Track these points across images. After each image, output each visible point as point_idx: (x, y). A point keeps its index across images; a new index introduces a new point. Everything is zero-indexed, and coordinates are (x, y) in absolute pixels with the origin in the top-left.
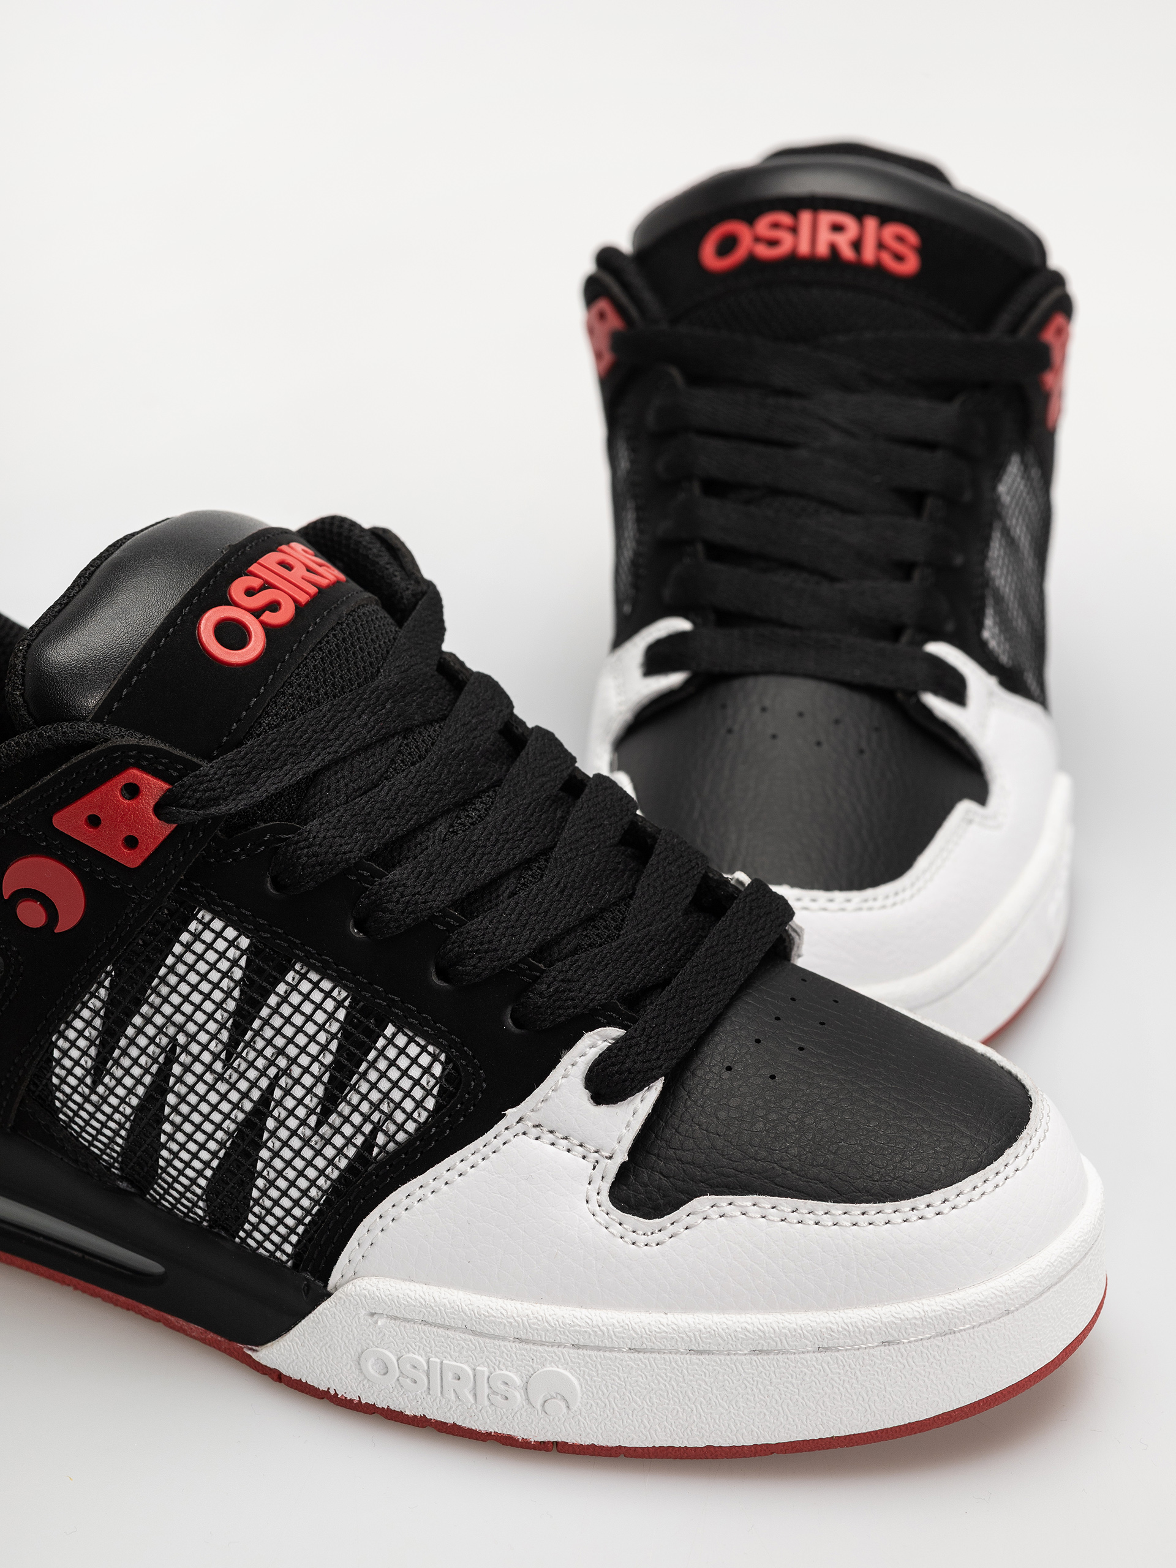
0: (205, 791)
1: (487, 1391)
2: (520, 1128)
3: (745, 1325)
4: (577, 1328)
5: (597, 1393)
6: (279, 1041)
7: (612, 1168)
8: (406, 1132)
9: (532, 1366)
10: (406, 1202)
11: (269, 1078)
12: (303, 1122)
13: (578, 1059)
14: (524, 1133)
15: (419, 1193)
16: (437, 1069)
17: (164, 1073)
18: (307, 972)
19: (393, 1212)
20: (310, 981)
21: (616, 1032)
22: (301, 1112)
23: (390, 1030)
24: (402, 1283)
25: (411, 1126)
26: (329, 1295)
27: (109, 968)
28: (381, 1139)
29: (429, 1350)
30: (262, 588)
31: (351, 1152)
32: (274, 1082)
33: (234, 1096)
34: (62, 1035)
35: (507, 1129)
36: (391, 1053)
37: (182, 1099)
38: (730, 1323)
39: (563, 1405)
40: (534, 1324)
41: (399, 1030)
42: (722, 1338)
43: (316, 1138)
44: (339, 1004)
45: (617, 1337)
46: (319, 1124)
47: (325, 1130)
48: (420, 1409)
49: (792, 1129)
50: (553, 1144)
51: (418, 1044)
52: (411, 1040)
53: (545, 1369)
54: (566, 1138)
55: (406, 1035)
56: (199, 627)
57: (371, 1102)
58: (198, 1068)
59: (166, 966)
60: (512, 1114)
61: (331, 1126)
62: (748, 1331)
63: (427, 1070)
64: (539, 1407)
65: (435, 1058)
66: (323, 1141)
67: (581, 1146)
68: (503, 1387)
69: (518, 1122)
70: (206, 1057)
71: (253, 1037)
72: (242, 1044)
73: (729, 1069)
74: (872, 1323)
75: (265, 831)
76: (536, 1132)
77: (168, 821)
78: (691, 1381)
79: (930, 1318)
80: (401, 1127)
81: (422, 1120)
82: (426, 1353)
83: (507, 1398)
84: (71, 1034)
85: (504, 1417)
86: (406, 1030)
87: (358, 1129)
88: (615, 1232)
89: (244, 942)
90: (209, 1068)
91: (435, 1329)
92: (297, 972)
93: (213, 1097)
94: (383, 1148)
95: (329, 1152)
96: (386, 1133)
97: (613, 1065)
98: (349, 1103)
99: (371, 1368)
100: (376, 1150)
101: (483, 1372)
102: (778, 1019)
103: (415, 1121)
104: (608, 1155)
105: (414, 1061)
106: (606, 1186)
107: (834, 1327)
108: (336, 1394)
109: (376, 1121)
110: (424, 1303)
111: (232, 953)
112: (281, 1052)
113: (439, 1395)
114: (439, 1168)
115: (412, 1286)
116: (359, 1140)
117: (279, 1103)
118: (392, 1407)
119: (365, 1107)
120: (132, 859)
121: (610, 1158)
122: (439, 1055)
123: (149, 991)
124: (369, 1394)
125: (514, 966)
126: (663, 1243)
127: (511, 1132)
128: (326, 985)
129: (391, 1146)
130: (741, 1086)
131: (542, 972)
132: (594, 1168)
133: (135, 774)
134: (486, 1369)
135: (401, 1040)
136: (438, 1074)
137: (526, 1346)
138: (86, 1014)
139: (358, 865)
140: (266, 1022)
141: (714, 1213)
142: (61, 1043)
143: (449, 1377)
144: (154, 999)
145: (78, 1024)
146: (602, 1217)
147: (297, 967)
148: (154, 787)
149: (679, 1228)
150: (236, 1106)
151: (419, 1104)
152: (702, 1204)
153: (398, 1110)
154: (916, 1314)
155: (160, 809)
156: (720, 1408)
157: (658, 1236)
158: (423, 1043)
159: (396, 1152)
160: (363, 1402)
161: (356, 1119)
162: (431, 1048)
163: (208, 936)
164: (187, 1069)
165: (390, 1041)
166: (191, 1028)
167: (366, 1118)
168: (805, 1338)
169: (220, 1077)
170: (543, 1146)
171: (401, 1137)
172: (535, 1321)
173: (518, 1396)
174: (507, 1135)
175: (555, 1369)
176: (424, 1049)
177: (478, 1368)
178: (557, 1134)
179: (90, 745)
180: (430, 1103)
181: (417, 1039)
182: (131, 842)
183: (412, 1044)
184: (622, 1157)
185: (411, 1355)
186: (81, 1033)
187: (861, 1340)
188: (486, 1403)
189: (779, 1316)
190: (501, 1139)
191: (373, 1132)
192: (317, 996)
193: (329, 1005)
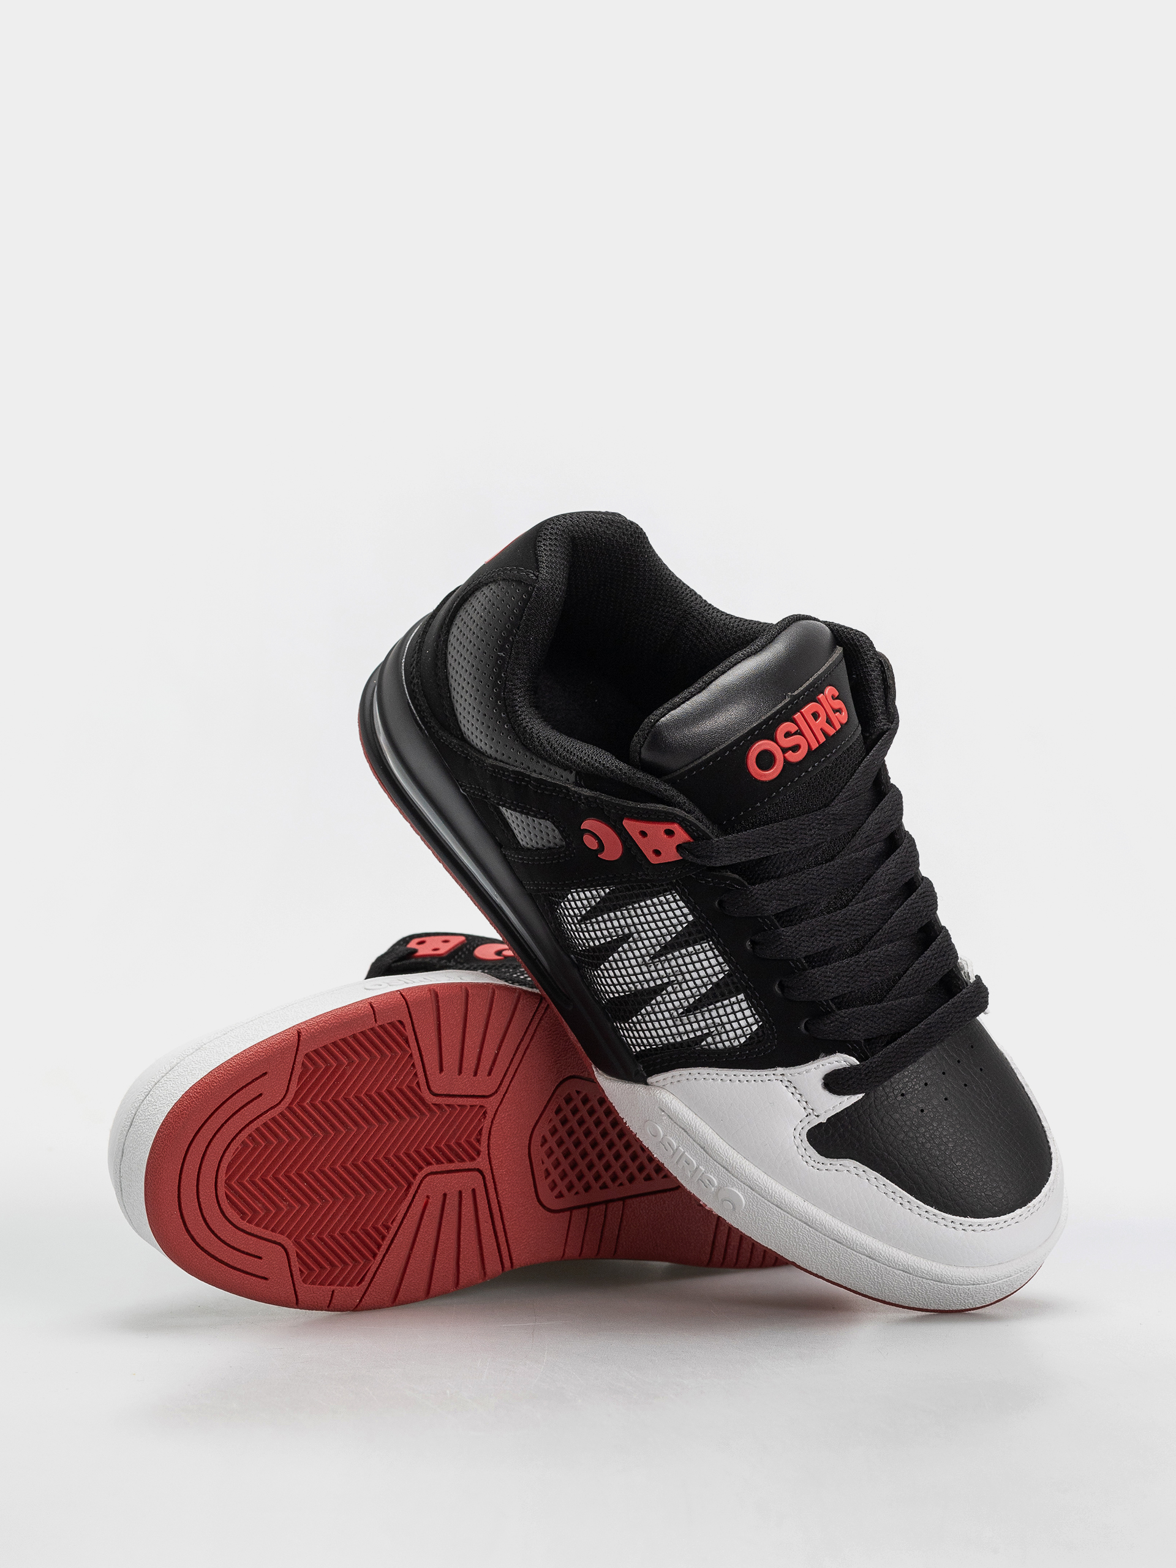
1: (699, 1177)
2: (781, 1078)
3: (840, 1229)
4: (758, 1183)
5: (752, 1213)
6: (684, 968)
7: (816, 1122)
8: (724, 1045)
9: (726, 1183)
10: (706, 1076)
11: (670, 980)
13: (829, 1063)
14: (781, 1081)
15: (715, 1076)
16: (755, 1028)
17: (619, 943)
18: (714, 949)
19: (697, 1076)
20: (714, 953)
21: (854, 1061)
22: (677, 1004)
23: (741, 996)
24: (684, 1107)
25: (728, 1044)
26: (646, 1084)
27: (616, 885)
28: (710, 1040)
29: (681, 1143)
30: (796, 733)
32: (670, 983)
33: (648, 976)
34: (577, 892)
36: (736, 1007)
37: (622, 960)
38: (833, 1224)
39: (732, 1206)
41: (746, 999)
43: (678, 1019)
44: (723, 971)
46: (683, 1015)
47: (684, 1019)
49: (916, 1147)
50: (793, 1094)
51: (752, 1011)
52: (749, 1008)
53: (731, 1187)
54: (801, 1095)
55: (748, 1004)
56: (750, 750)
57: (714, 1021)
58: (637, 953)
59: (645, 903)
60: (780, 1070)
61: (688, 1019)
63: (749, 1025)
64: (720, 1200)
65: (756, 1022)
66: (681, 1023)
67: (806, 1102)
68: (708, 1182)
69: (781, 1074)
70: (644, 952)
71: (672, 959)
72: (664, 958)
73: (903, 1095)
74: (902, 1261)
75: (729, 878)
76: (788, 1084)
77: (682, 854)
80: (722, 1042)
81: (735, 1045)
83: (706, 1185)
86: (749, 1001)
87: (701, 1029)
88: (800, 1152)
89: (690, 918)
90: (642, 957)
91: (689, 1137)
92: (709, 946)
93: (637, 970)
94: (708, 1044)
96: (714, 1039)
98: (702, 1016)
100: (704, 1043)
101: (701, 1170)
102: (944, 1073)
103: (731, 1043)
104: (817, 1114)
105: (745, 1018)
106: (808, 1128)
107: (883, 1254)
108: (626, 1123)
109: (712, 1031)
110: (690, 1122)
111: (682, 919)
112: (682, 973)
113: (676, 1163)
115: (689, 1111)
116: (699, 1033)
117: (668, 993)
118: (649, 1149)
119: (710, 1022)
120: (654, 860)
121: (818, 1116)
122: (760, 1022)
124: (642, 1136)
125: (821, 1001)
126: (821, 1170)
128: (720, 959)
129: (713, 1046)
130: (904, 1108)
131: (833, 1011)
132: (807, 1116)
133: (675, 827)
134: (704, 1170)
135: (744, 1005)
136: (754, 1030)
137: (728, 1174)
138: (595, 893)
139: (768, 917)
140: (682, 956)
141: (854, 1171)
142: (575, 895)
143: (684, 1160)
145: (589, 894)
146: (798, 1141)
147: (710, 943)
148: (682, 837)
149: (833, 1168)
150: (647, 981)
151: (737, 1038)
152: (850, 1163)
153: (726, 1034)
154: (926, 1269)
155: (679, 848)
157: (820, 1166)
158: (754, 1012)
159: (714, 1051)
160: (637, 1136)
161: (703, 1024)
162: (756, 1017)
163: (673, 906)
164: (631, 950)
165: (739, 1002)
166: (643, 935)
167: (708, 1027)
169: (646, 964)
170: (788, 1092)
171: (720, 1046)
172: (739, 1167)
173: (713, 1189)
175: (737, 1191)
176: (753, 1015)
177: (700, 1167)
178: (797, 1091)
180: (743, 1040)
181: (752, 1009)
182: (657, 853)
184: (823, 1119)
185: (671, 1138)
186: (587, 898)
188: (696, 1181)
189: (859, 1233)
190: (768, 1078)
191: (708, 1035)
192: (713, 962)
193: (717, 969)
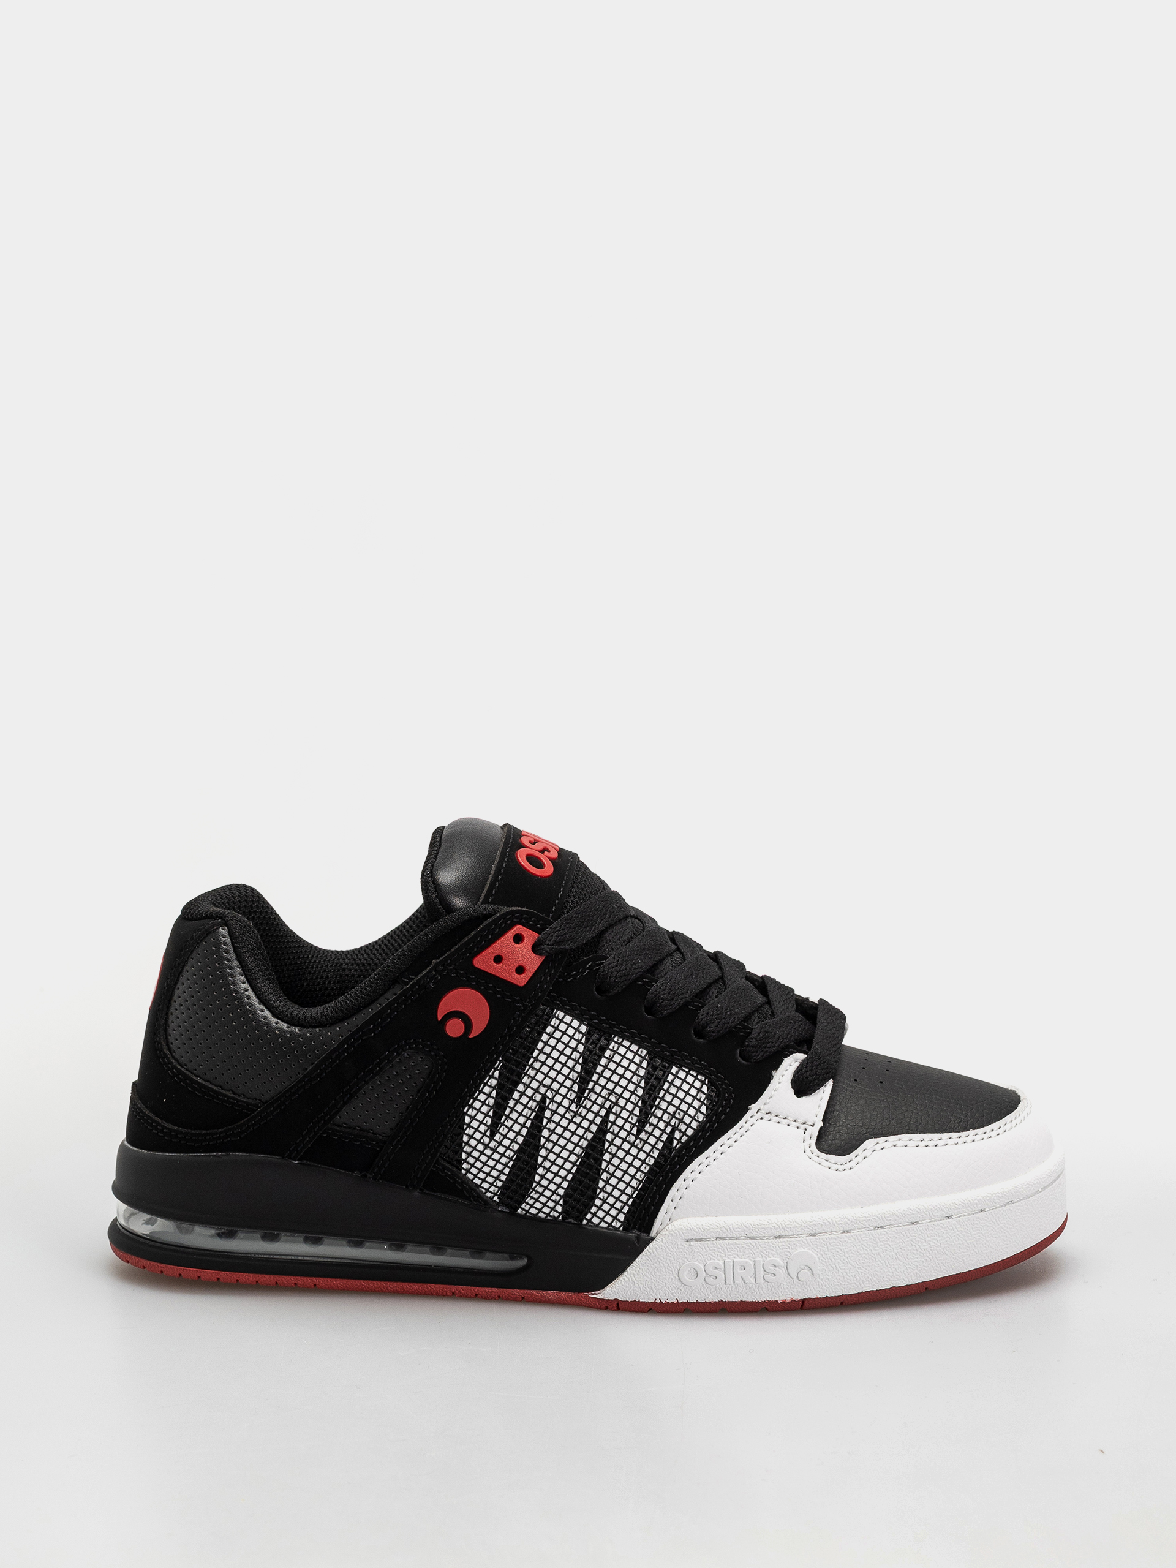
0: (557, 936)
1: (762, 1272)
2: (759, 1115)
5: (828, 1262)
6: (610, 1086)
7: (815, 1132)
8: (692, 1128)
9: (789, 1252)
11: (606, 1109)
12: (629, 1133)
13: (784, 1073)
14: (762, 1119)
16: (706, 1087)
17: (539, 1117)
18: (622, 1042)
19: (692, 1176)
20: (624, 1046)
21: (802, 1056)
22: (627, 1126)
23: (674, 1070)
25: (694, 1125)
26: (653, 1239)
27: (501, 1059)
28: (677, 1135)
29: (724, 1255)
30: (536, 841)
31: (660, 1145)
32: (609, 1111)
33: (585, 1124)
34: (471, 1107)
35: (751, 1117)
36: (677, 1082)
37: (553, 1132)
39: (809, 1272)
40: (788, 1225)
41: (680, 1069)
42: (897, 1216)
43: (638, 1141)
44: (643, 1058)
45: (838, 1224)
46: (639, 1132)
47: (643, 1135)
48: (719, 1296)
50: (779, 1123)
51: (692, 1075)
52: (688, 1073)
53: (797, 1251)
54: (785, 1118)
55: (684, 1071)
56: (517, 858)
57: (669, 1114)
58: (561, 1110)
59: (538, 1049)
60: (754, 1107)
61: (647, 1132)
62: (911, 1210)
63: (700, 1089)
64: (795, 1278)
65: (703, 1083)
66: (642, 1142)
67: (795, 1121)
68: (773, 1268)
69: (757, 1112)
70: (566, 1103)
71: (594, 1086)
72: (587, 1091)
74: (973, 1199)
75: (588, 960)
76: (768, 1116)
77: (540, 955)
78: (881, 1245)
79: (1006, 1192)
80: (689, 1126)
81: (700, 1120)
82: (722, 1257)
83: (775, 1275)
84: (477, 1105)
85: (773, 1289)
86: (684, 1068)
87: (663, 1131)
88: (824, 1165)
89: (584, 1028)
90: (568, 1109)
91: (727, 1241)
92: (616, 1043)
93: (572, 1127)
94: (679, 1141)
95: (647, 1148)
96: (680, 1131)
97: (806, 1072)
98: (656, 1117)
99: (687, 1278)
100: (675, 1142)
101: (759, 1261)
103: (697, 1121)
104: (811, 1124)
105: (692, 1086)
106: (813, 1141)
109: (673, 1124)
110: (719, 1226)
111: (577, 1036)
112: (612, 1092)
113: (732, 1283)
114: (716, 1146)
116: (664, 1137)
117: (614, 1123)
118: (699, 1301)
119: (666, 1117)
120: (521, 980)
121: (813, 1126)
122: (706, 1080)
123: (527, 1067)
124: (684, 1295)
125: (735, 1027)
126: (853, 1168)
127: (754, 1118)
128: (634, 1048)
129: (684, 1139)
131: (751, 1029)
132: (805, 1133)
133: (518, 929)
134: (761, 1259)
135: (682, 1075)
136: (706, 1090)
137: (784, 1240)
138: (487, 1090)
139: (643, 976)
140: (601, 1075)
141: (878, 1148)
142: (470, 1112)
143: (738, 1270)
144: (532, 1073)
145: (482, 1097)
146: (814, 1157)
147: (616, 1039)
148: (530, 936)
149: (859, 1158)
150: (587, 1130)
151: (698, 1111)
152: (869, 1143)
153: (686, 1116)
154: (995, 1192)
155: (535, 949)
156: (898, 1261)
157: (849, 1165)
158: (695, 1074)
159: (688, 1141)
160: (680, 1302)
161: (662, 1125)
162: (700, 1077)
163: (563, 1027)
164: (554, 1112)
165: (676, 1076)
166: (555, 1086)
167: (668, 1124)
168: (942, 1210)
169: (576, 1114)
170: (773, 1124)
171: (690, 1132)
172: (789, 1223)
173: (781, 1272)
174: (753, 1120)
175: (803, 1250)
176: (696, 1078)
177: (756, 1259)
178: (780, 1117)
179: (491, 915)
180: (704, 1109)
181: (691, 1072)
182: (520, 970)
183: (689, 1076)
184: (820, 1124)
185: (712, 1261)
186: (483, 1103)
187: (971, 1208)
188: (763, 1281)
190: (749, 1124)
191: (673, 1131)
192: (630, 1055)
193: (637, 1059)
